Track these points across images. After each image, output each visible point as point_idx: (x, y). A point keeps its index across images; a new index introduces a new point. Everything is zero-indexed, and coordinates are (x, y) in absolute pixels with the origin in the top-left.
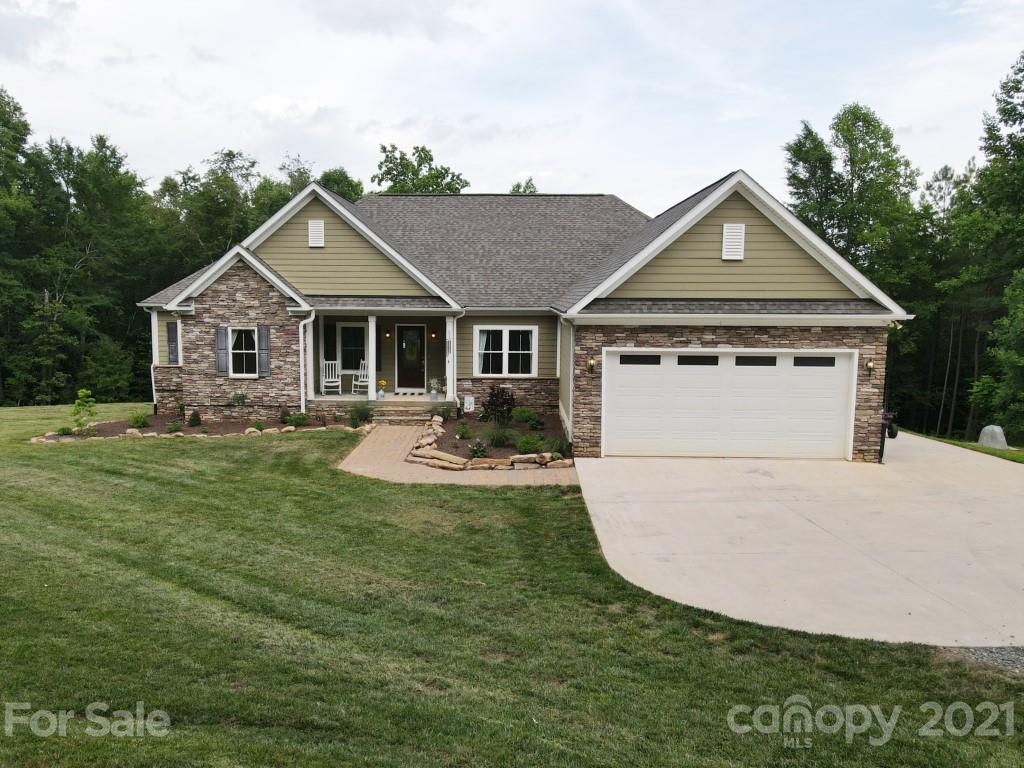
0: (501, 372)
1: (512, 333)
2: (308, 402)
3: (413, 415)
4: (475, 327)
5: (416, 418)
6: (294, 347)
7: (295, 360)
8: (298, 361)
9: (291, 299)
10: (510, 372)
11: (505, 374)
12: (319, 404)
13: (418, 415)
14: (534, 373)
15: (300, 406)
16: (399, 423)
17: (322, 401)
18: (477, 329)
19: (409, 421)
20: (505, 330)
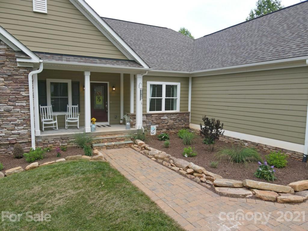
0: (161, 110)
1: (167, 86)
2: (37, 137)
3: (119, 140)
4: (148, 82)
5: (123, 142)
6: (24, 94)
7: (24, 104)
8: (28, 105)
9: (22, 52)
10: (166, 110)
11: (163, 111)
12: (46, 138)
13: (123, 140)
14: (178, 110)
15: (30, 142)
16: (113, 147)
17: (49, 136)
18: (149, 83)
19: (120, 145)
20: (164, 84)
